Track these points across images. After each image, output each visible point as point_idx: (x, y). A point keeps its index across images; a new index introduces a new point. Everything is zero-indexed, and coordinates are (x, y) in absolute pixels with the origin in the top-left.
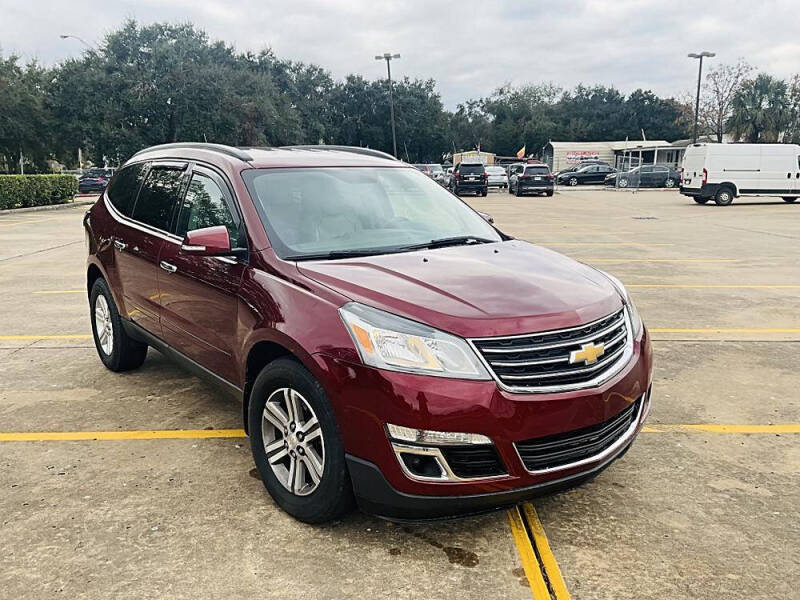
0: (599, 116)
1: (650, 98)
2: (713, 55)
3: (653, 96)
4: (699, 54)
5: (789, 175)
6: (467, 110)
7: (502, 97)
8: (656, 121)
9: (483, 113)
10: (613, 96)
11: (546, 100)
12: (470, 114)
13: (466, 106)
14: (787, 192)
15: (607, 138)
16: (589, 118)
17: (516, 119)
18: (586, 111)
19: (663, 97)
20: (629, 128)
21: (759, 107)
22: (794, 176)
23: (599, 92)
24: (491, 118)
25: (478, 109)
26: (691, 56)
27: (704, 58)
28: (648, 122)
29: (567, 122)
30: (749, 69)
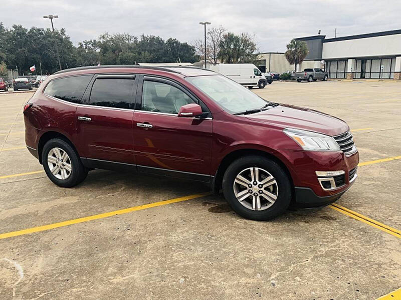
0: (154, 51)
1: (176, 42)
2: (210, 23)
3: (177, 41)
4: (204, 22)
5: (251, 77)
6: (84, 46)
7: (105, 40)
8: (180, 54)
9: (93, 48)
10: (159, 42)
11: (127, 42)
12: (86, 48)
13: (83, 44)
14: (250, 84)
15: (160, 61)
16: (150, 52)
17: (114, 51)
18: (148, 48)
19: (182, 42)
20: (169, 57)
21: (230, 48)
22: (253, 77)
23: (153, 39)
24: (98, 50)
25: (90, 46)
26: (201, 23)
27: (206, 25)
28: (177, 54)
29: (140, 53)
30: (224, 30)
